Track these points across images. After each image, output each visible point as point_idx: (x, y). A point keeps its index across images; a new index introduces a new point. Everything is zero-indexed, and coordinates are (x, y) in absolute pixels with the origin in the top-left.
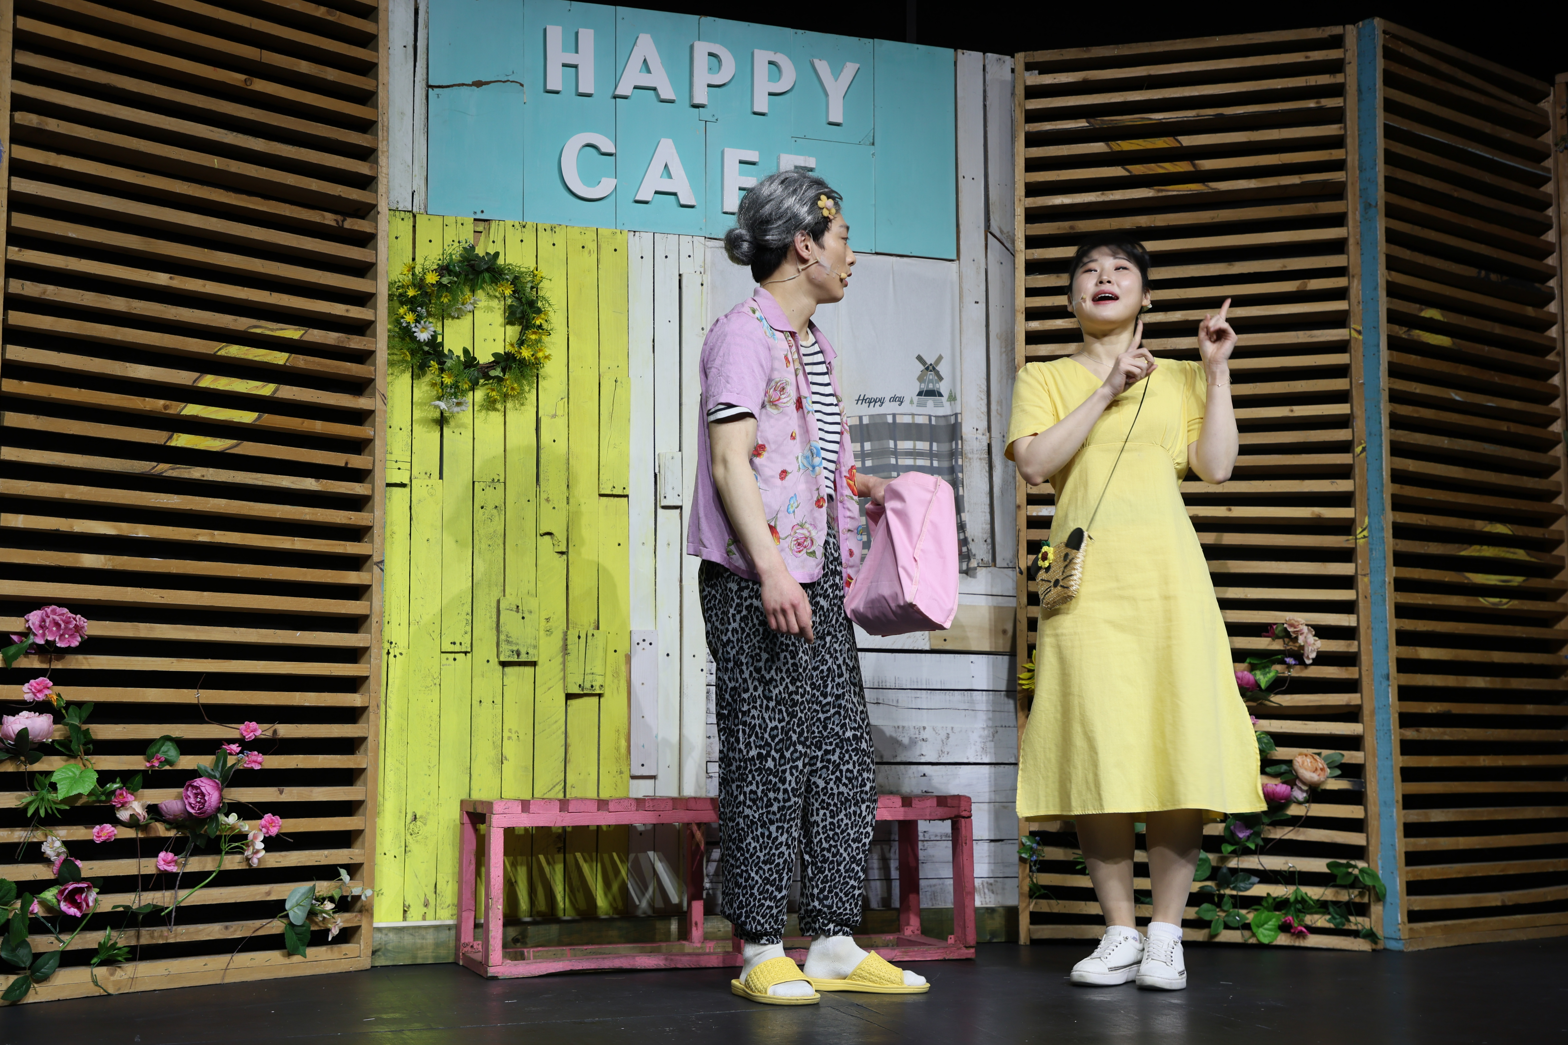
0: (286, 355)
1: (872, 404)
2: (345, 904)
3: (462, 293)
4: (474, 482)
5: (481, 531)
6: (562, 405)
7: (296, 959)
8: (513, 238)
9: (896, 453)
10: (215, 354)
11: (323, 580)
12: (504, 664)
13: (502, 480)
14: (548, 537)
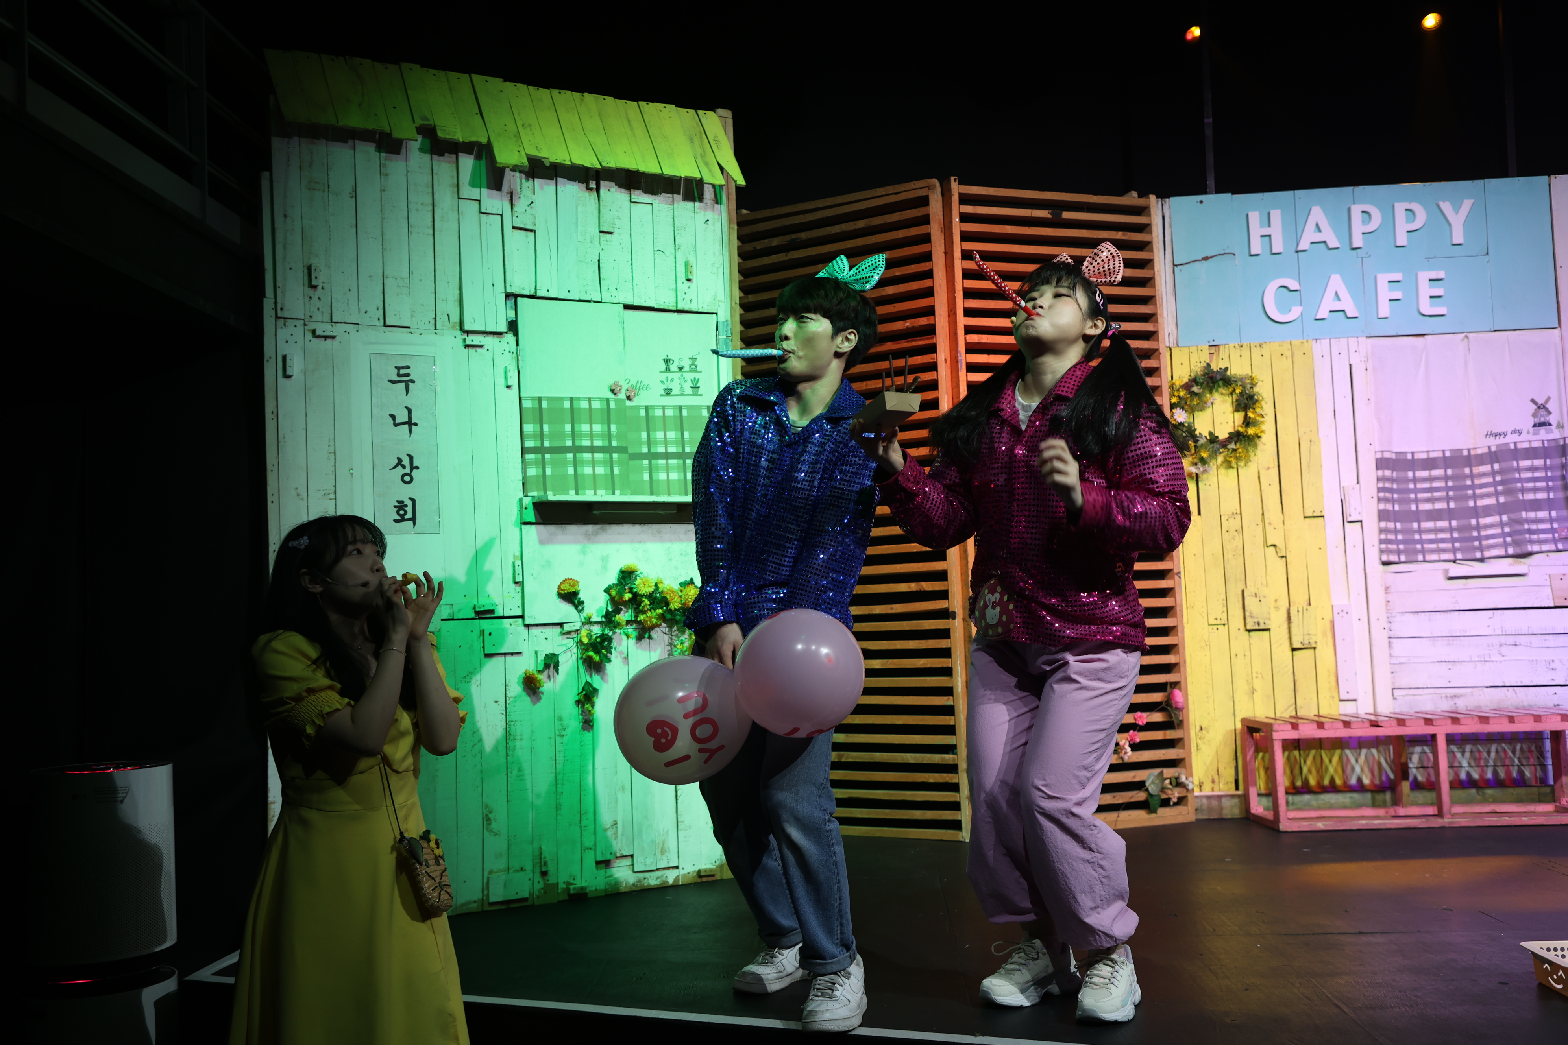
1: (1498, 437)
2: (1178, 783)
3: (1205, 395)
4: (1220, 516)
5: (1228, 547)
6: (1274, 461)
7: (1155, 815)
8: (1235, 355)
9: (1518, 470)
12: (1249, 631)
13: (1239, 512)
14: (1272, 547)
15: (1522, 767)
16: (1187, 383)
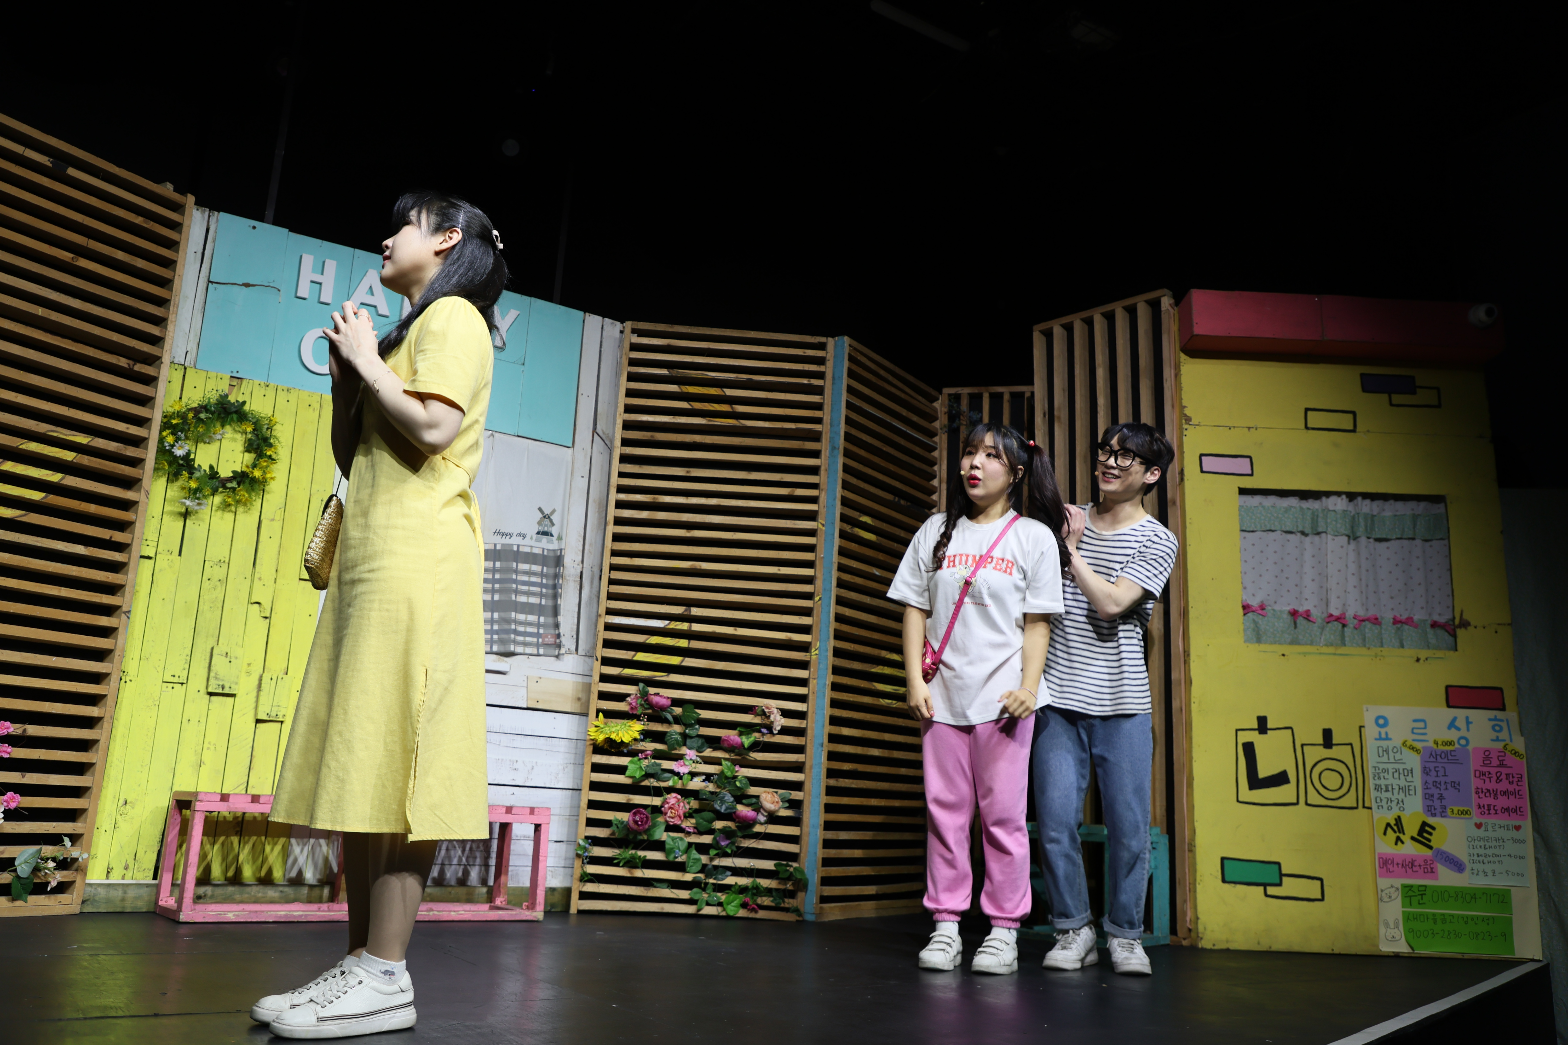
0: (74, 454)
1: (504, 537)
2: (64, 864)
3: (214, 426)
4: (205, 561)
5: (206, 596)
6: (279, 513)
7: (19, 903)
8: (258, 392)
9: (516, 571)
10: (17, 447)
11: (80, 621)
12: (211, 694)
13: (227, 561)
14: (257, 605)
15: (468, 867)
16: (196, 408)
